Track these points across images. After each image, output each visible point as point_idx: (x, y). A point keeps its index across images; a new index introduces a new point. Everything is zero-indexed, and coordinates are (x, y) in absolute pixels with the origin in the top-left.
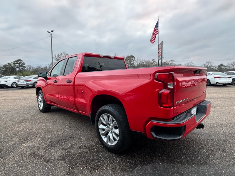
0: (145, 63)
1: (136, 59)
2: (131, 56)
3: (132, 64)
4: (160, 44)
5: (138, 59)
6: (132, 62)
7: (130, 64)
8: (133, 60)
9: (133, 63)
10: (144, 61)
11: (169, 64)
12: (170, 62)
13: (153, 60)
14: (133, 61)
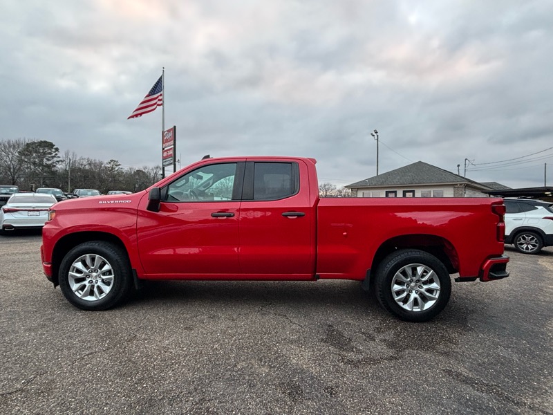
0: (87, 167)
1: (61, 154)
2: (45, 142)
3: (48, 166)
4: (169, 131)
5: (67, 154)
6: (48, 160)
7: (42, 165)
8: (50, 154)
9: (50, 163)
10: (85, 163)
11: (150, 174)
12: (152, 170)
13: (112, 161)
14: (53, 157)
